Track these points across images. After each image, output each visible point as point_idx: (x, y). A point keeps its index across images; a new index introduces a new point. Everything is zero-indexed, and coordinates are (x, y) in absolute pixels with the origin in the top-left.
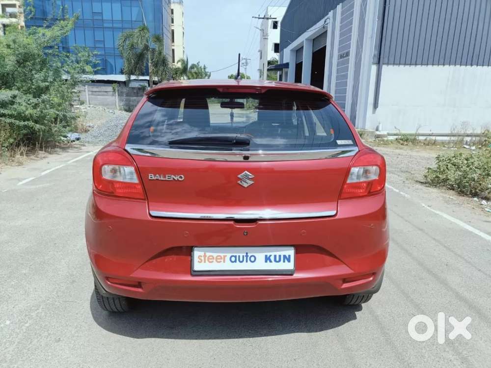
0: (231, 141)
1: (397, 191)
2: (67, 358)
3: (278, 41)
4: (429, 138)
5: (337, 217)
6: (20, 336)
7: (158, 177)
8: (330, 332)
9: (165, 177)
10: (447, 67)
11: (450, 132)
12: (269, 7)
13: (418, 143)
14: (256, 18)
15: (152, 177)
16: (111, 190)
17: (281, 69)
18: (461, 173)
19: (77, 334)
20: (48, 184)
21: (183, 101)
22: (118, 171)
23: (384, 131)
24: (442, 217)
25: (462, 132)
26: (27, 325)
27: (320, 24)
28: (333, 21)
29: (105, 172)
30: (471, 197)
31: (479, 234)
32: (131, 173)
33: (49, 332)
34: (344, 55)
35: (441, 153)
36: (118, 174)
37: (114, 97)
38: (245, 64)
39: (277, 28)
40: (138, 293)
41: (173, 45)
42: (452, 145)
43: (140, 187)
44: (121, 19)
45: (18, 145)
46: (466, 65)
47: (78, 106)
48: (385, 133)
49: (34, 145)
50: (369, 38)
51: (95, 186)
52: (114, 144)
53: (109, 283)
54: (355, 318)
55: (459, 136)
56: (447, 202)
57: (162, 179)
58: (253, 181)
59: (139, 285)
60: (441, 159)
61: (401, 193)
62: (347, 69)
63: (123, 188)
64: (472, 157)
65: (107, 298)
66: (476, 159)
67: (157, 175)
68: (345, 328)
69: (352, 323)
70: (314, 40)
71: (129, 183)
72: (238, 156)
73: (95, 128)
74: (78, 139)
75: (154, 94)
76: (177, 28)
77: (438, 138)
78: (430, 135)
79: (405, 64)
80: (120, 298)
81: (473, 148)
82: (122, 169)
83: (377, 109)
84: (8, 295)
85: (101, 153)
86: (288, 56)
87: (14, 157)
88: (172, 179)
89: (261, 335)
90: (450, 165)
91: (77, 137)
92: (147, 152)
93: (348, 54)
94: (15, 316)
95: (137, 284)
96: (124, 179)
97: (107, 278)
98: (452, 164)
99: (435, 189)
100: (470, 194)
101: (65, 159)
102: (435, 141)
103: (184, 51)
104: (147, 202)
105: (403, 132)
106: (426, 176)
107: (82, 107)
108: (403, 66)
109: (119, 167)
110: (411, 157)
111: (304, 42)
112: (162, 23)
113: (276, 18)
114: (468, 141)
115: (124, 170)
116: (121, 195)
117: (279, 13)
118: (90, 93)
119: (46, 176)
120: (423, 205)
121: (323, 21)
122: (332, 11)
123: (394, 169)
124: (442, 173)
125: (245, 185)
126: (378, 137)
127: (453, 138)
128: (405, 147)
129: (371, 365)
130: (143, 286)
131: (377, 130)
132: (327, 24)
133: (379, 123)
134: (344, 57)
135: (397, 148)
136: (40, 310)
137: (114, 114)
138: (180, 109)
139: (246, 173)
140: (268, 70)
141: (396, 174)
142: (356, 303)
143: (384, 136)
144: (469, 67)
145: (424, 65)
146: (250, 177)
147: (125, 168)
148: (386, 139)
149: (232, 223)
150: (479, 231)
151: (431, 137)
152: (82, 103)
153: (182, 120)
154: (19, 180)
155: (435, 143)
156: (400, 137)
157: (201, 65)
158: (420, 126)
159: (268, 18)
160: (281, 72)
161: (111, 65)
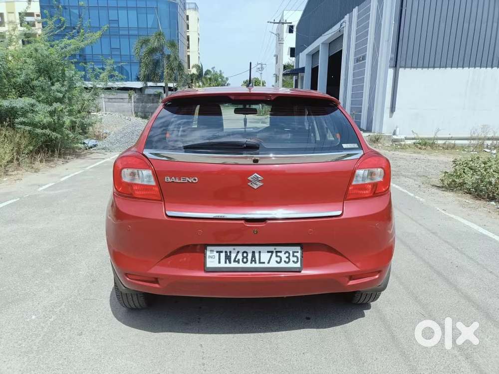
0: (242, 146)
1: (412, 195)
2: (89, 350)
3: (294, 46)
4: (448, 142)
5: (342, 217)
6: (45, 330)
7: (173, 179)
8: (338, 329)
9: (180, 179)
10: (466, 69)
11: (470, 136)
12: (284, 11)
13: (436, 147)
14: (271, 23)
15: (168, 179)
16: (130, 191)
17: (297, 74)
18: (478, 177)
19: (97, 329)
20: (67, 190)
21: (198, 107)
22: (137, 174)
23: (402, 135)
24: (457, 221)
25: (483, 136)
26: (52, 320)
27: (336, 28)
28: (349, 24)
29: (124, 174)
30: (489, 201)
31: (493, 237)
32: (149, 176)
33: (72, 326)
34: (360, 59)
35: (459, 157)
36: (137, 177)
37: (130, 104)
38: (260, 69)
39: (292, 33)
40: (155, 288)
41: (189, 51)
42: (472, 148)
43: (157, 189)
44: (136, 26)
45: (38, 152)
46: (487, 67)
47: (95, 113)
48: (403, 137)
49: (53, 152)
50: (386, 41)
51: (116, 189)
52: (133, 149)
53: (128, 279)
54: (363, 316)
55: (480, 139)
56: (462, 205)
57: (177, 181)
58: (262, 182)
59: (156, 280)
60: (458, 163)
61: (416, 197)
62: (363, 73)
63: (141, 190)
64: (489, 161)
65: (126, 294)
66: (494, 162)
67: (173, 178)
68: (353, 326)
69: (360, 321)
70: (330, 43)
71: (146, 185)
72: (248, 159)
73: (111, 134)
74: (95, 146)
75: (170, 102)
76: (193, 34)
77: (458, 142)
78: (449, 139)
79: (423, 67)
80: (138, 293)
81: (495, 152)
82: (140, 172)
83: (394, 113)
84: (33, 293)
85: (121, 158)
86: (303, 60)
87: (34, 164)
88: (186, 181)
89: (272, 331)
90: (467, 169)
91: (95, 143)
92: (164, 157)
93: (364, 58)
94: (40, 311)
95: (154, 280)
96: (142, 182)
97: (126, 275)
98: (469, 168)
99: (452, 193)
100: (487, 198)
101: (83, 166)
102: (454, 145)
103: (199, 57)
104: (163, 203)
105: (421, 136)
106: (442, 180)
107: (98, 114)
108: (421, 69)
109: (138, 171)
110: (429, 161)
111: (320, 47)
112: (178, 29)
113: (291, 23)
114: (489, 144)
115: (142, 173)
116: (140, 197)
117: (295, 18)
118: (107, 100)
119: (65, 182)
120: (438, 209)
121: (339, 24)
122: (348, 15)
123: (410, 174)
124: (459, 176)
125: (255, 187)
126: (395, 141)
127: (472, 142)
128: (423, 151)
129: (376, 359)
130: (160, 282)
131: (394, 134)
132: (344, 27)
133: (397, 127)
134: (360, 61)
135: (415, 153)
136: (63, 307)
137: (130, 120)
138: (195, 116)
139: (255, 175)
140: (284, 75)
141: (412, 179)
142: (365, 302)
143: (402, 140)
144: (489, 69)
145: (443, 67)
146: (260, 179)
147: (143, 172)
148: (403, 143)
149: (243, 222)
150: (493, 234)
151: (450, 141)
152: (99, 110)
153: (196, 126)
154: (40, 186)
155: (454, 147)
156: (418, 141)
157: (217, 70)
158: (438, 130)
159: (283, 23)
160: (297, 77)
161: (127, 71)
